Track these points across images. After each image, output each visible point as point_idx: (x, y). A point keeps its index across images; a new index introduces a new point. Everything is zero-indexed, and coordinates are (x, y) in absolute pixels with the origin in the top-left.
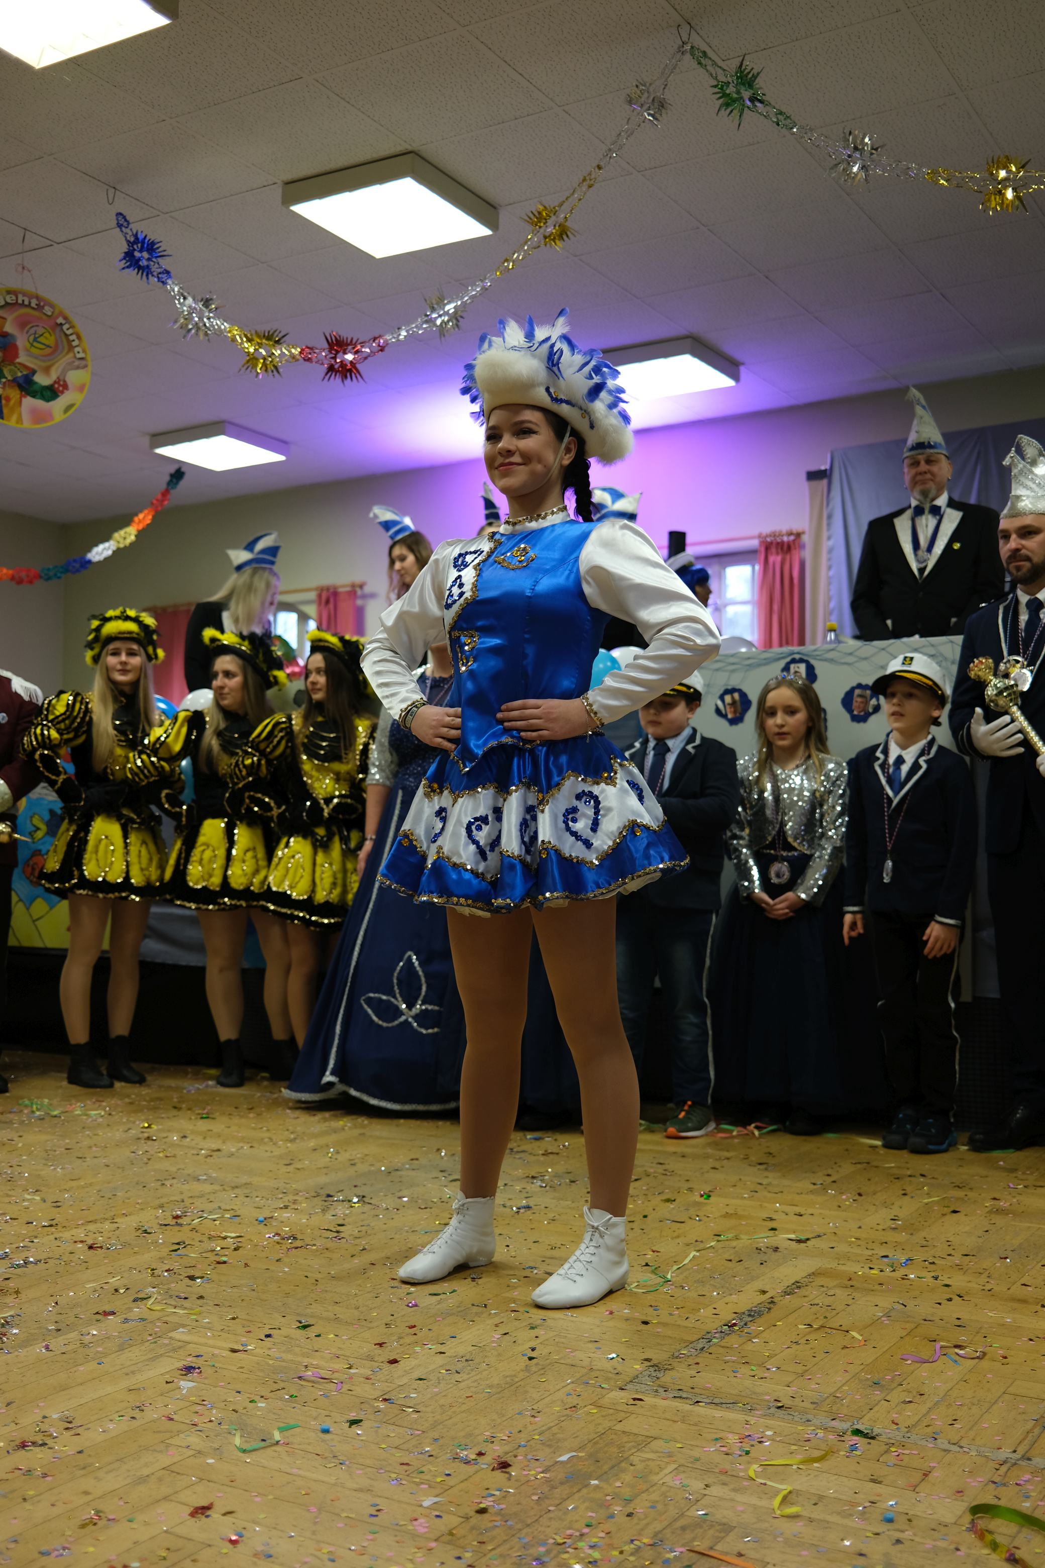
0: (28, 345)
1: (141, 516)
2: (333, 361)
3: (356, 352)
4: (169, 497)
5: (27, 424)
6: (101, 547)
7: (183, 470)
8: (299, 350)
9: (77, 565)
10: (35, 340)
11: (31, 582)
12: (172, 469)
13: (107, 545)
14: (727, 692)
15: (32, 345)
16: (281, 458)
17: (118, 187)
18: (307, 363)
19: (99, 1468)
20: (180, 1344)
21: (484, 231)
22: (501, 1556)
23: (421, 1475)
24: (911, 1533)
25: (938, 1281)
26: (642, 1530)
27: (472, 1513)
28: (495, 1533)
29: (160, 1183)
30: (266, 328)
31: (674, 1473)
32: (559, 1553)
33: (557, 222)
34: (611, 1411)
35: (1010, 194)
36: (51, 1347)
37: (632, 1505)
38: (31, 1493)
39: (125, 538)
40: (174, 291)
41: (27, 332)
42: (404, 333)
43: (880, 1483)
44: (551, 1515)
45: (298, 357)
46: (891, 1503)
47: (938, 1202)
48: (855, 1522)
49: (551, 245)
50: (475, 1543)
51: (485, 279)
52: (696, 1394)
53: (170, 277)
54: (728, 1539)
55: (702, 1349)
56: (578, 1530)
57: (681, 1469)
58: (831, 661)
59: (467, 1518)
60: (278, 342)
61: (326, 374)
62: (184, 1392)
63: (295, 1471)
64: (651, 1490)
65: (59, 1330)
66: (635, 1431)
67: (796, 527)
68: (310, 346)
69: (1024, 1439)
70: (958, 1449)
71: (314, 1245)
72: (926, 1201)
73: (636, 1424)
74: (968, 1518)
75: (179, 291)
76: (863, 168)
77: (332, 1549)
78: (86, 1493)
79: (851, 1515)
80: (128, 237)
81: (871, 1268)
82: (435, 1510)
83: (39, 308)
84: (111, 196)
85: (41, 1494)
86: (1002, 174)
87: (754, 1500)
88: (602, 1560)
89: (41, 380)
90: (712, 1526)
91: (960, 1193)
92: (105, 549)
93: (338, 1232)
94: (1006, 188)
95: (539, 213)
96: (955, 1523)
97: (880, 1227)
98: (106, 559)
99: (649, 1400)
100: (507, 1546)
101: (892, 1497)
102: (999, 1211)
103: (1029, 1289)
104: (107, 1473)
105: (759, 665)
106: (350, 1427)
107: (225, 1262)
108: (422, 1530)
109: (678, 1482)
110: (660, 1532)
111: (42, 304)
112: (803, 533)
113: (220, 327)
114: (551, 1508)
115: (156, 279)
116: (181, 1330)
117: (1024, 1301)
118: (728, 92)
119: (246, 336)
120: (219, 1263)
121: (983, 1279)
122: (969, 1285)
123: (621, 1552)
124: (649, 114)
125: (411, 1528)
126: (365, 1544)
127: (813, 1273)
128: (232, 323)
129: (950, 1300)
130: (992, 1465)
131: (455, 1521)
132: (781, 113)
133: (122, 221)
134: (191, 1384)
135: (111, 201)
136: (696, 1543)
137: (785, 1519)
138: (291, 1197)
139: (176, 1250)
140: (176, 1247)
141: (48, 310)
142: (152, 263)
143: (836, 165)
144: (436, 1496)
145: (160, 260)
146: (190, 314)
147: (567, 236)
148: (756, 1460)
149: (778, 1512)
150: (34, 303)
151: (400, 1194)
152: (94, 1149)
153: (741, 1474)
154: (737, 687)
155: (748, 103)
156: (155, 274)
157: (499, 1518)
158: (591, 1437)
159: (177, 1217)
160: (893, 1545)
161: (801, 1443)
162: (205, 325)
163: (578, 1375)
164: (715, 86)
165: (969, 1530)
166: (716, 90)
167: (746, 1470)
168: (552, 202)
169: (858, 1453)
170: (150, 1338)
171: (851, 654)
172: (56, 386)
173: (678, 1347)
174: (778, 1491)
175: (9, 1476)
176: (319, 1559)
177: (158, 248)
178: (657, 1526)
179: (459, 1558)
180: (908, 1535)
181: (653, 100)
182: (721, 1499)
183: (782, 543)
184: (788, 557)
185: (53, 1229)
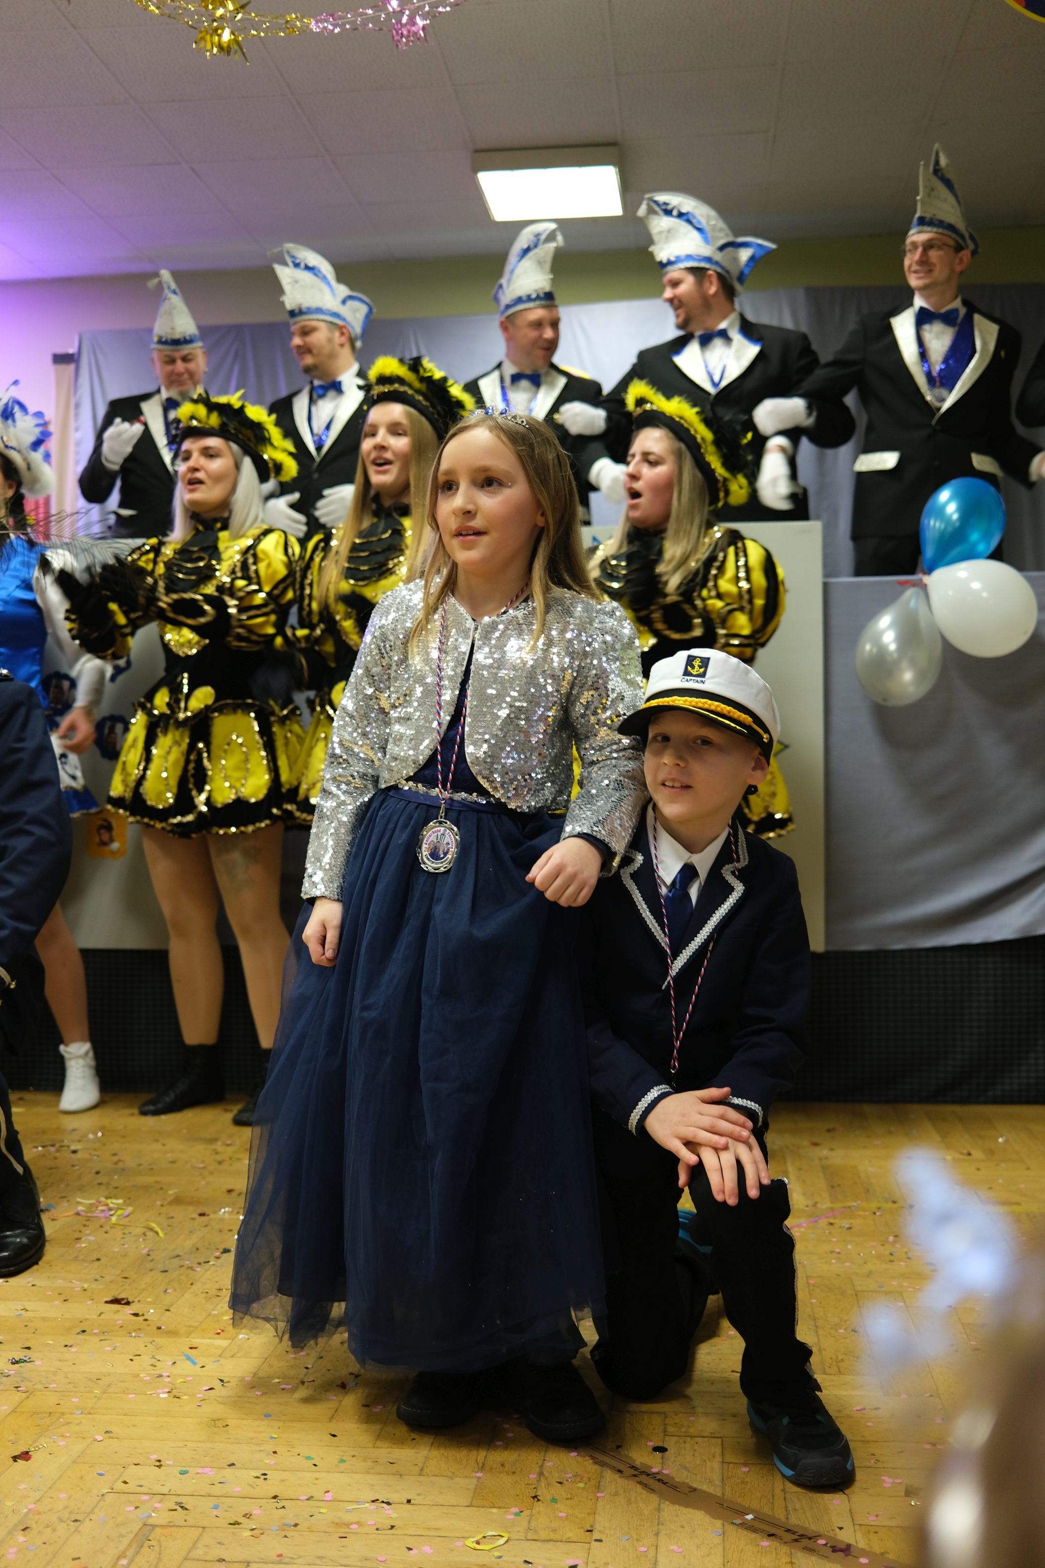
35: (226, 36)
86: (220, 12)
94: (222, 28)
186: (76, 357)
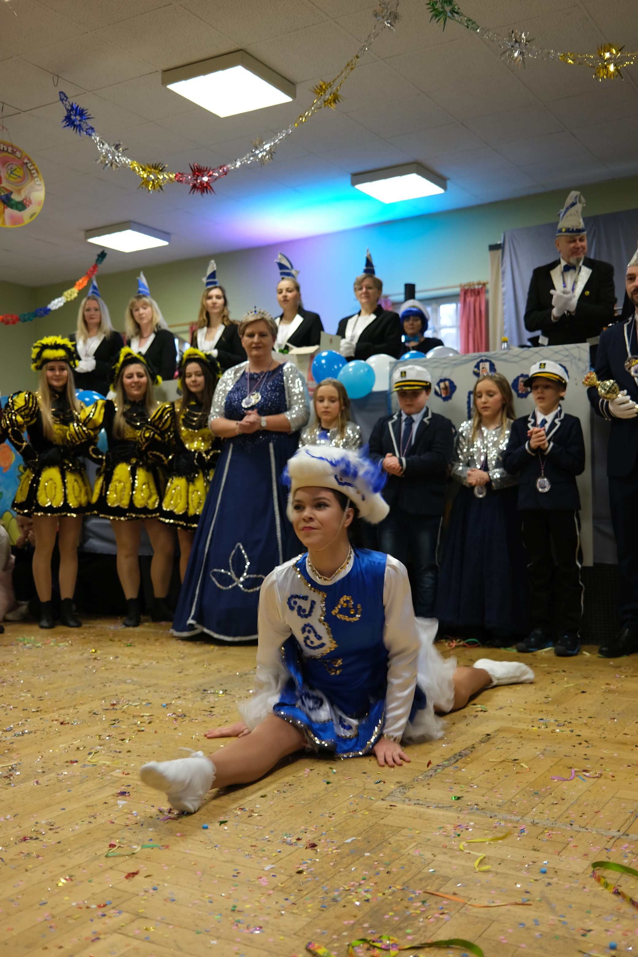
0: (7, 176)
1: (80, 281)
2: (195, 182)
3: (210, 176)
4: (98, 269)
5: (8, 225)
6: (56, 301)
7: (106, 252)
8: (174, 175)
9: (42, 312)
10: (11, 172)
11: (14, 323)
12: (99, 252)
13: (60, 299)
14: (441, 381)
15: (10, 176)
16: (166, 243)
17: (60, 75)
18: (180, 183)
19: (70, 852)
20: (117, 779)
21: (288, 99)
22: (312, 898)
23: (263, 852)
24: (557, 879)
25: (573, 733)
26: (396, 881)
27: (294, 873)
28: (308, 884)
29: (102, 685)
30: (154, 162)
31: (415, 848)
32: (346, 895)
33: (332, 92)
34: (377, 813)
35: (612, 68)
36: (39, 782)
37: (390, 867)
38: (30, 866)
39: (71, 295)
40: (96, 140)
41: (7, 168)
42: (238, 164)
43: (538, 851)
44: (341, 874)
45: (174, 180)
46: (544, 862)
47: (573, 687)
48: (524, 874)
49: (328, 106)
50: (296, 891)
51: (288, 128)
52: (427, 802)
53: (94, 131)
54: (448, 885)
55: (431, 776)
56: (357, 882)
57: (419, 845)
58: (505, 360)
59: (291, 877)
60: (161, 171)
61: (192, 190)
62: (120, 807)
63: (187, 851)
64: (401, 858)
65: (44, 772)
66: (391, 824)
67: (483, 279)
68: (181, 172)
69: (625, 824)
70: (585, 830)
71: (197, 719)
72: (566, 686)
73: (392, 820)
74: (591, 869)
75: (99, 140)
76: (521, 53)
77: (211, 895)
78: (63, 866)
79: (520, 870)
80: (67, 107)
81: (533, 726)
82: (272, 872)
83: (13, 153)
84: (56, 80)
85: (36, 867)
86: (607, 55)
87: (463, 863)
88: (372, 899)
89: (16, 197)
90: (437, 878)
91: (586, 681)
92: (59, 302)
93: (211, 711)
94: (609, 64)
95: (321, 86)
96: (583, 873)
97: (538, 702)
98: (60, 308)
99: (400, 806)
100: (315, 892)
101: (545, 859)
102: (610, 691)
103: (628, 736)
104: (75, 854)
105: (461, 364)
106: (220, 825)
107: (143, 731)
108: (264, 884)
109: (417, 853)
110: (407, 882)
111: (15, 150)
112: (487, 283)
113: (125, 162)
114: (342, 870)
115: (85, 133)
116: (117, 771)
117: (625, 744)
118: (436, 7)
119: (141, 167)
120: (139, 731)
121: (600, 731)
122: (592, 735)
123: (384, 894)
124: (388, 23)
125: (257, 882)
126: (231, 892)
127: (498, 730)
128: (133, 159)
129: (580, 744)
130: (605, 839)
131: (284, 878)
132: (470, 20)
133: (63, 97)
134: (124, 802)
135: (56, 84)
136: (428, 888)
137: (482, 873)
138: (182, 692)
139: (113, 724)
140: (113, 722)
141: (18, 154)
142: (82, 123)
143: (504, 52)
144: (273, 864)
145: (87, 121)
146: (107, 154)
147: (338, 101)
148: (464, 839)
149: (477, 869)
150: (10, 149)
151: (248, 688)
152: (62, 665)
153: (455, 848)
154: (448, 378)
155: (449, 14)
156: (84, 129)
157: (310, 876)
158: (365, 828)
159: (113, 705)
160: (546, 886)
161: (491, 829)
162: (116, 161)
163: (357, 792)
164: (429, 4)
165: (591, 876)
166: (429, 6)
167: (458, 845)
168: (328, 80)
169: (525, 834)
170: (99, 776)
171: (517, 356)
172: (25, 201)
173: (417, 775)
174: (477, 857)
175: (17, 857)
176: (203, 901)
177: (86, 113)
178: (405, 879)
179: (287, 899)
180: (555, 880)
181: (390, 13)
182: (443, 862)
183: (475, 289)
184: (478, 298)
185: (39, 713)
186: (502, 245)
